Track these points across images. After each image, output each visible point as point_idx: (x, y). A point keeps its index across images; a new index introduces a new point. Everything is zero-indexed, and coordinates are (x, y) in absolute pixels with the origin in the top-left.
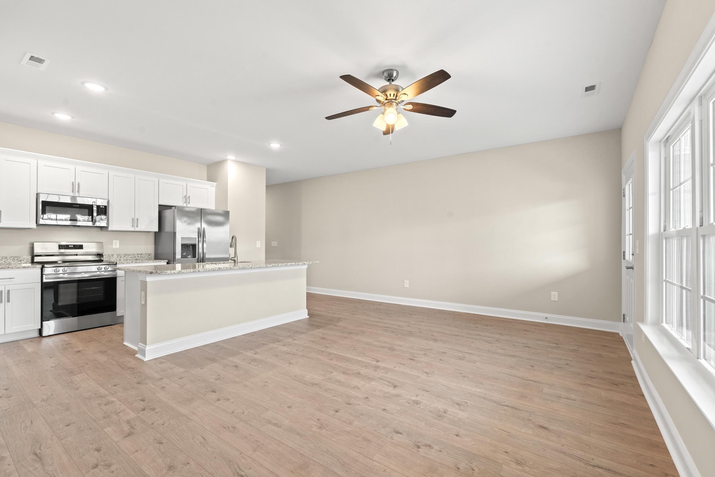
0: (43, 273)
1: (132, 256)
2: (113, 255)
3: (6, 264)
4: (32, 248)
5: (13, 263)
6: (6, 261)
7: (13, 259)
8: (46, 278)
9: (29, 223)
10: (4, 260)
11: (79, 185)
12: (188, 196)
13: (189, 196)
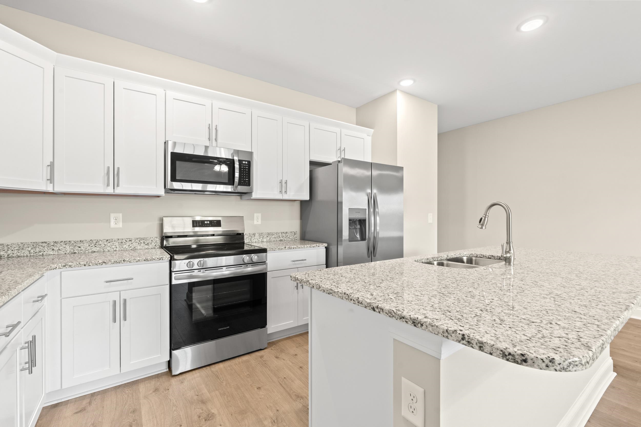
0: (172, 269)
1: (275, 236)
2: (254, 234)
3: (130, 249)
4: (161, 226)
5: (139, 247)
6: (131, 245)
7: (139, 242)
8: (176, 277)
9: (156, 187)
10: (128, 244)
11: (216, 129)
12: (342, 149)
13: (345, 148)
